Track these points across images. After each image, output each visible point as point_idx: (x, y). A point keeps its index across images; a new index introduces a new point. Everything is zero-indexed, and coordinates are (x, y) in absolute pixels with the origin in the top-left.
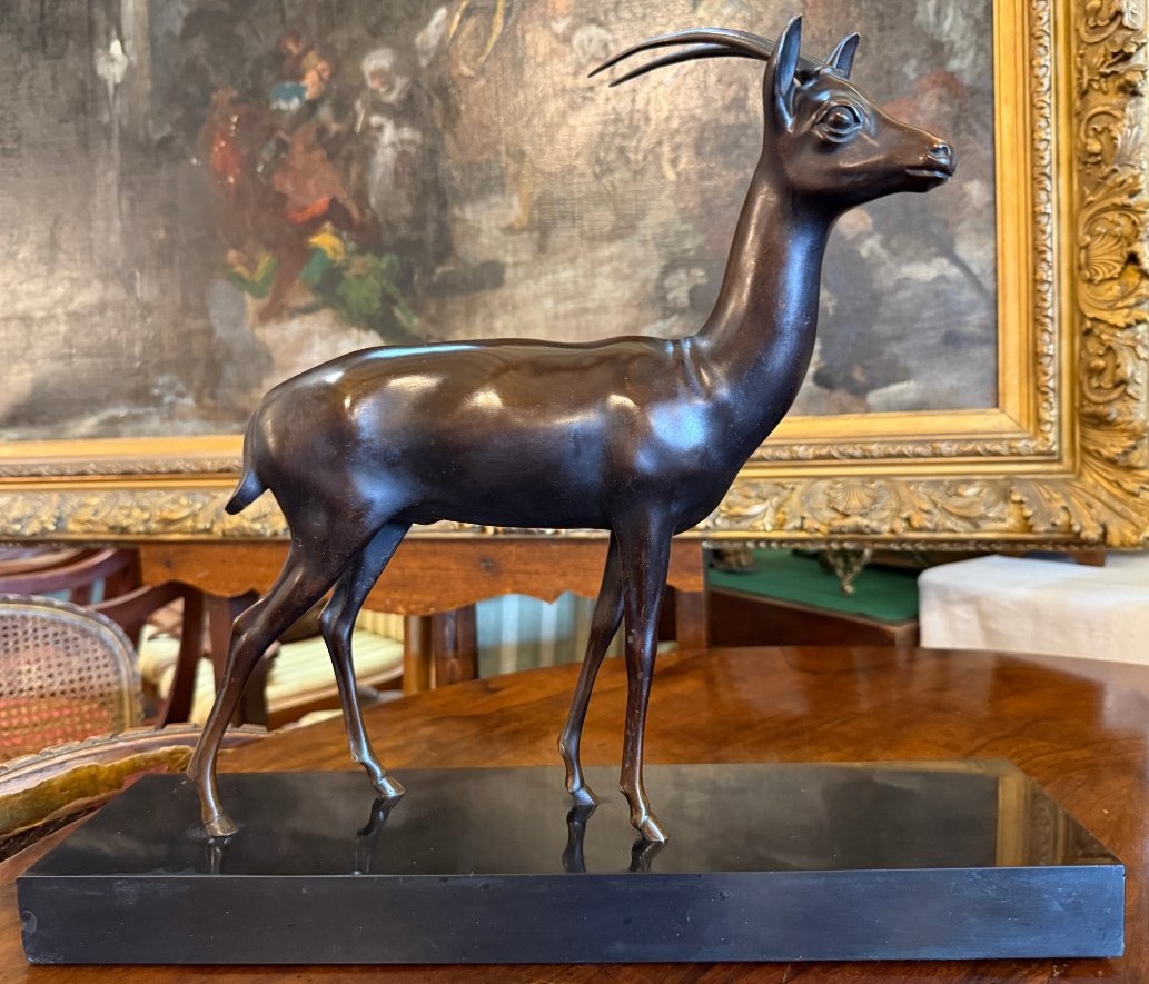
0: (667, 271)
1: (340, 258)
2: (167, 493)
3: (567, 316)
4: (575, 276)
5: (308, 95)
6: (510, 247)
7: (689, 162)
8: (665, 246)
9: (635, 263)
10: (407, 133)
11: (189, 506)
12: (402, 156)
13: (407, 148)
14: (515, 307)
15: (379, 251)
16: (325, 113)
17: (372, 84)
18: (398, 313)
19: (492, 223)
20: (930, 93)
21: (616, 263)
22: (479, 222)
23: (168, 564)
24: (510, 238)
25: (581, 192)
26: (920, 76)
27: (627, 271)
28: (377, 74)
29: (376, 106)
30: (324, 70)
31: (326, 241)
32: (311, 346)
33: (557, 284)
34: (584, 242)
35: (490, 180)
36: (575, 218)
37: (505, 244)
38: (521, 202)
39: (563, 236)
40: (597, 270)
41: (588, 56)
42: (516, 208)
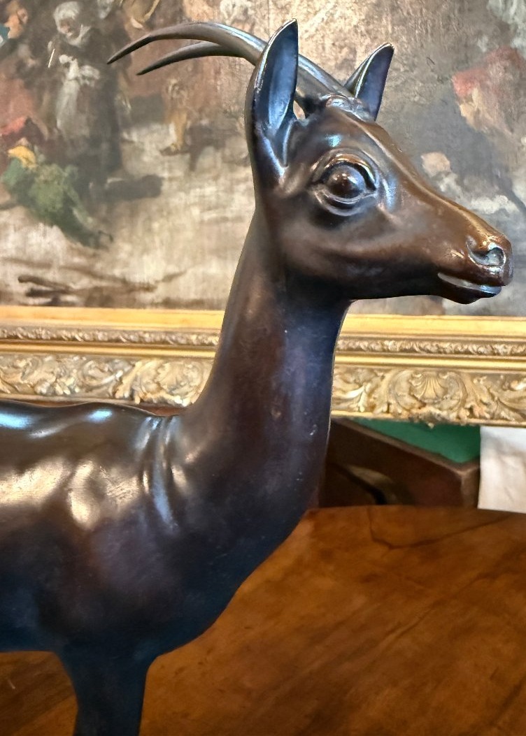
1: (31, 167)
3: (211, 222)
4: (217, 191)
5: (10, 35)
6: (166, 165)
10: (88, 70)
12: (83, 90)
13: (88, 82)
14: (169, 213)
15: (63, 164)
16: (23, 50)
17: (62, 30)
18: (75, 212)
19: (154, 146)
20: (498, 64)
22: (143, 143)
24: (167, 158)
25: (223, 125)
26: (490, 50)
28: (66, 22)
29: (65, 49)
30: (24, 15)
31: (21, 152)
32: (7, 235)
33: (203, 196)
34: (225, 165)
35: (152, 112)
36: (218, 145)
37: (162, 163)
38: (177, 131)
39: (209, 158)
40: (236, 187)
41: (232, 18)
42: (172, 134)
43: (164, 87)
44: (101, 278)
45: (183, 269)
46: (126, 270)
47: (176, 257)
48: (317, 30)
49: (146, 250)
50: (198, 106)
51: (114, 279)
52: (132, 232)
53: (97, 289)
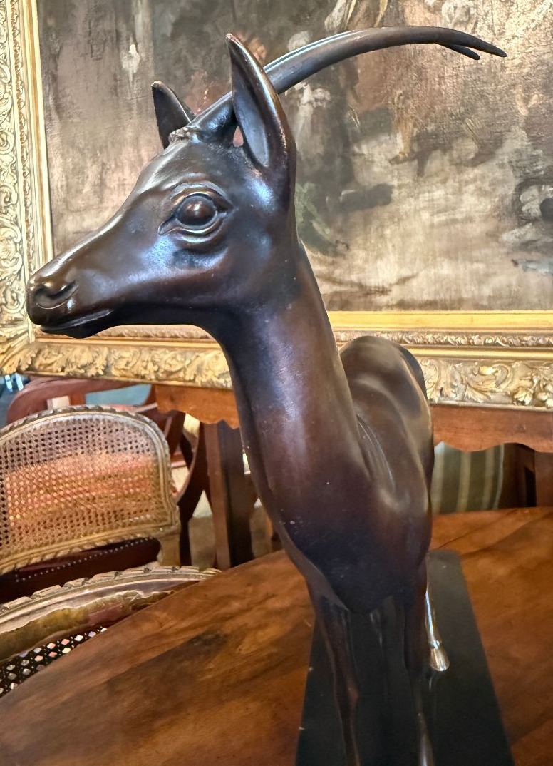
0: (521, 188)
2: (170, 351)
3: (441, 225)
4: (446, 194)
6: (396, 173)
7: (540, 99)
8: (520, 168)
9: (494, 183)
10: (320, 93)
11: (183, 362)
12: (317, 110)
13: (319, 104)
14: (400, 219)
18: (315, 225)
19: (383, 156)
21: (479, 183)
22: (372, 155)
23: (172, 400)
24: (396, 166)
25: (449, 128)
27: (488, 188)
30: (262, 52)
33: (433, 200)
34: (453, 167)
35: (381, 123)
36: (446, 149)
37: (392, 171)
38: (403, 139)
39: (436, 162)
40: (464, 189)
41: (453, 21)
42: (399, 143)
43: (390, 98)
44: (340, 283)
45: (415, 272)
46: (361, 275)
47: (408, 260)
48: (545, 17)
49: (379, 256)
50: (423, 114)
51: (352, 284)
52: (366, 240)
53: (336, 293)
